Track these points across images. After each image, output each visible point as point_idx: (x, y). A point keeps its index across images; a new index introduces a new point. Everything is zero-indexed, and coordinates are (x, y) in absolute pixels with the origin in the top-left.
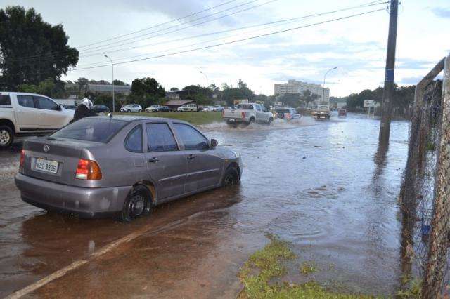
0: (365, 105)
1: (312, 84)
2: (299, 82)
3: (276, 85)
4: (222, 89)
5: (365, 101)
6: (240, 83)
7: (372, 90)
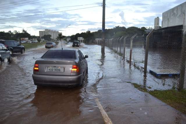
0: (78, 39)
1: (55, 31)
2: (50, 30)
3: (40, 32)
4: (14, 33)
5: (78, 38)
6: (24, 31)
7: (80, 33)
